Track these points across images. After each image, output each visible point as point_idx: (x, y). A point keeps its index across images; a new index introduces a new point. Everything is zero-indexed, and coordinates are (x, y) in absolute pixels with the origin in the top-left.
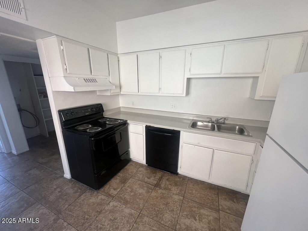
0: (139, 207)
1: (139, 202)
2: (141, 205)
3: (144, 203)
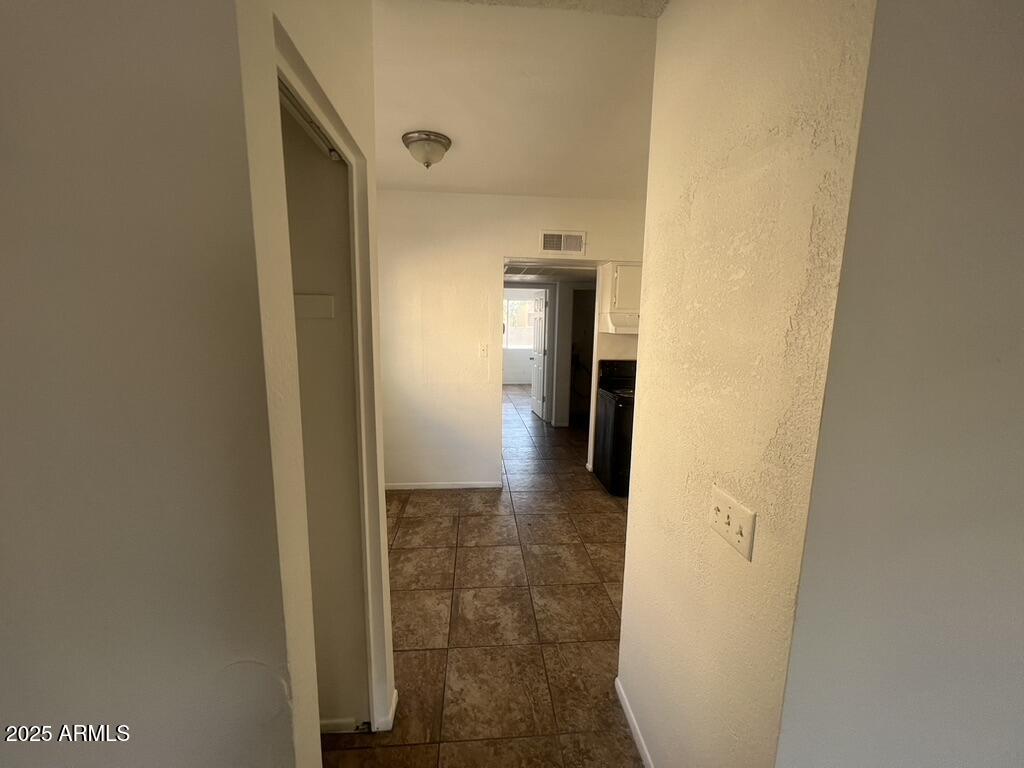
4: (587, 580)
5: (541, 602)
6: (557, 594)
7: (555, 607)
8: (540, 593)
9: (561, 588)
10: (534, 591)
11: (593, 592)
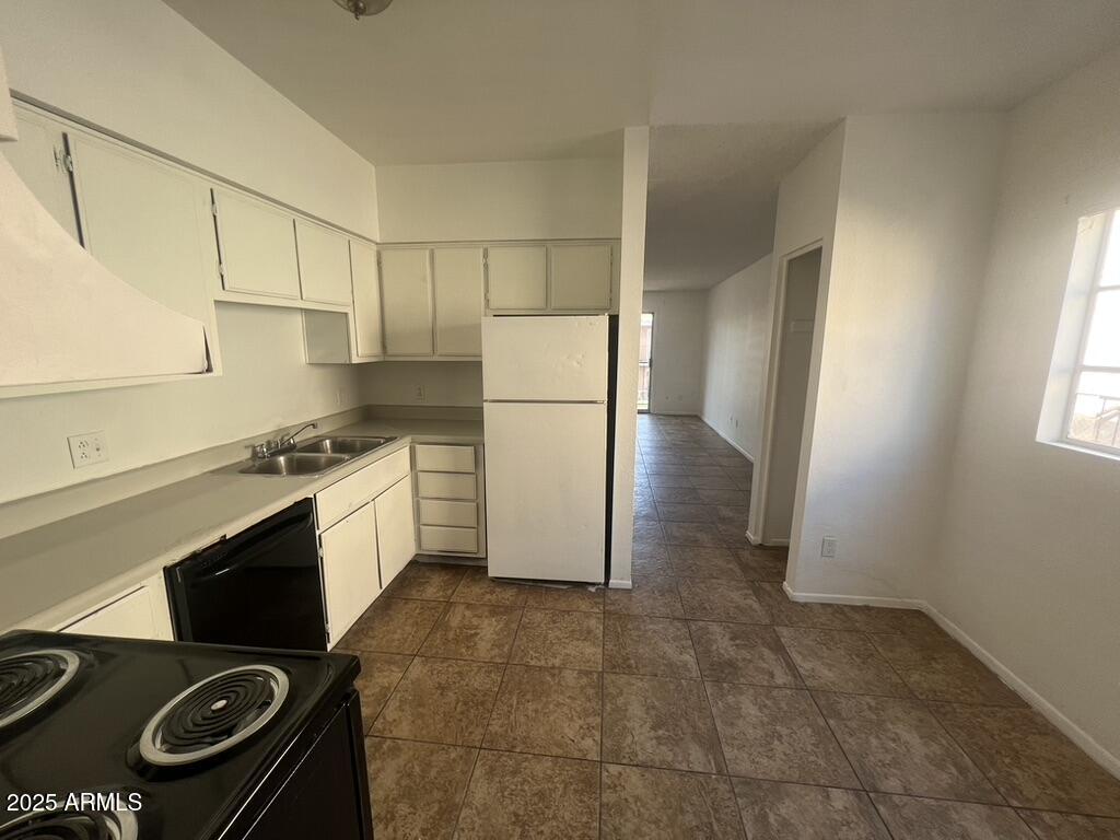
0: (461, 757)
1: (442, 765)
2: (453, 755)
3: (443, 749)
4: (623, 679)
5: (686, 657)
6: (665, 665)
7: (670, 650)
8: (688, 670)
9: (660, 673)
10: (695, 673)
11: (620, 661)
